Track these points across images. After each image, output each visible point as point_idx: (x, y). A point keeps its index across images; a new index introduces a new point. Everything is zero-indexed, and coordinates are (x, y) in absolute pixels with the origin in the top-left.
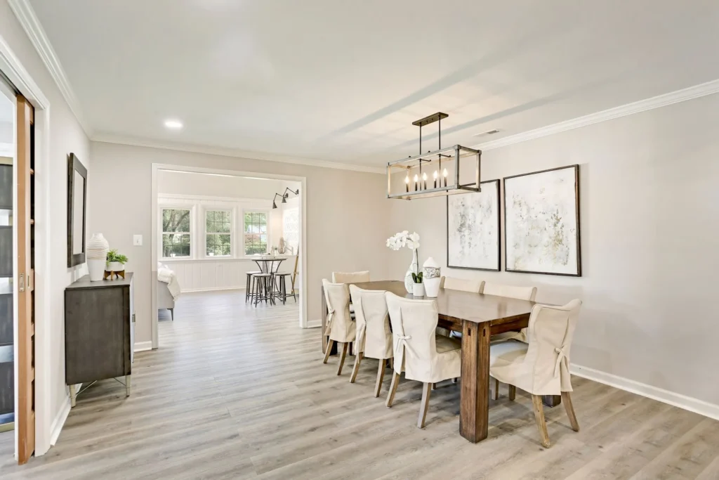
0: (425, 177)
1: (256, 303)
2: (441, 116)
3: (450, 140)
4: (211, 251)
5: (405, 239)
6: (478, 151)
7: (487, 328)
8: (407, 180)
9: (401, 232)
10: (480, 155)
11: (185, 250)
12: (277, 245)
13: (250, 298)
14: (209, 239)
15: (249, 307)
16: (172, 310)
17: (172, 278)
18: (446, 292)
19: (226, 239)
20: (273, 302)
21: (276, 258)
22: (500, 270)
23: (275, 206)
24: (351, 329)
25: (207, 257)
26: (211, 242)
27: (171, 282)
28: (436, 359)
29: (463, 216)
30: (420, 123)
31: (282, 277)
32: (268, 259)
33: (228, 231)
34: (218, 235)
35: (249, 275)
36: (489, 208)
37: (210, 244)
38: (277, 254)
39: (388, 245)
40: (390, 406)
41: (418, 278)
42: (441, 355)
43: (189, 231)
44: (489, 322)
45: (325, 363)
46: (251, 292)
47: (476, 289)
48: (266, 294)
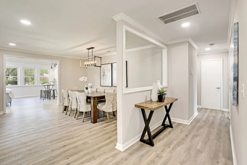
0: (89, 63)
1: (44, 100)
2: (93, 48)
3: (94, 54)
4: (27, 83)
5: (83, 79)
6: (101, 57)
7: (96, 98)
8: (85, 63)
9: (83, 77)
10: (101, 58)
11: (16, 83)
12: (53, 80)
13: (42, 98)
14: (25, 79)
15: (41, 101)
16: (10, 102)
17: (11, 92)
18: (98, 92)
19: (33, 79)
20: (50, 98)
21: (51, 85)
22: (112, 86)
23: (52, 68)
24: (69, 102)
25: (25, 85)
26: (27, 80)
27: (10, 93)
28: (86, 106)
29: (104, 72)
30: (89, 49)
31: (54, 91)
32: (48, 85)
33: (34, 76)
34: (30, 77)
35: (42, 90)
36: (109, 70)
37: (26, 81)
38: (52, 83)
39: (80, 80)
40: (77, 119)
41: (87, 88)
42: (88, 105)
43: (17, 76)
44: (97, 97)
45: (63, 112)
46: (42, 96)
47: (103, 91)
48: (48, 97)
